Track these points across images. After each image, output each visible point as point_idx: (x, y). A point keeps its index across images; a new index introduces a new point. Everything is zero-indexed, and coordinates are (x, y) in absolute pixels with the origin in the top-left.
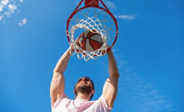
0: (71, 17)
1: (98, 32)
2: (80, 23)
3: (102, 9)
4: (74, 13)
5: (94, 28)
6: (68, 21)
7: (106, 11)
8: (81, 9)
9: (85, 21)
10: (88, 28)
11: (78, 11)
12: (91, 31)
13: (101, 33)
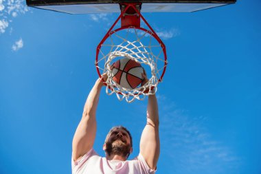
1: (145, 62)
2: (118, 50)
4: (107, 36)
5: (139, 57)
6: (99, 47)
7: (149, 32)
8: (117, 30)
9: (125, 47)
10: (131, 57)
11: (111, 34)
12: (136, 61)
13: (149, 63)
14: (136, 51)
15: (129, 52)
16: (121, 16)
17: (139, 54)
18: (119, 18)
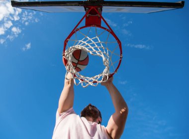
0: (69, 37)
1: (98, 54)
2: (79, 44)
3: (105, 29)
4: (73, 33)
5: (94, 50)
6: (66, 41)
7: (107, 30)
8: (81, 28)
9: (85, 42)
10: (87, 50)
11: (77, 31)
12: (91, 53)
13: (103, 56)
14: (93, 45)
18: (84, 17)
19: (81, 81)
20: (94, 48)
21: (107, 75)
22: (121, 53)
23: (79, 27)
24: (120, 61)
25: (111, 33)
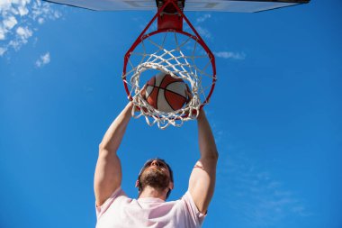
0: (132, 49)
1: (183, 76)
2: (151, 60)
3: (190, 35)
4: (138, 41)
5: (177, 70)
6: (127, 56)
7: (193, 37)
8: (150, 34)
9: (160, 57)
10: (166, 70)
11: (144, 38)
12: (172, 75)
13: (189, 79)
14: (173, 62)
15: (165, 64)
16: (158, 15)
17: (177, 67)
18: (155, 17)
19: (156, 119)
20: (176, 67)
21: (197, 108)
22: (215, 73)
23: (147, 33)
24: (213, 85)
25: (198, 41)
